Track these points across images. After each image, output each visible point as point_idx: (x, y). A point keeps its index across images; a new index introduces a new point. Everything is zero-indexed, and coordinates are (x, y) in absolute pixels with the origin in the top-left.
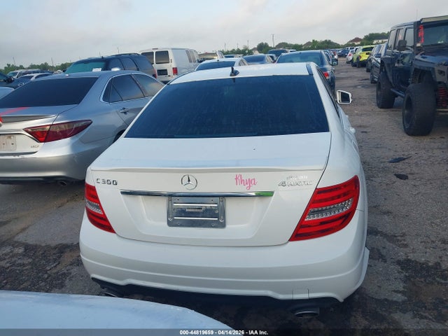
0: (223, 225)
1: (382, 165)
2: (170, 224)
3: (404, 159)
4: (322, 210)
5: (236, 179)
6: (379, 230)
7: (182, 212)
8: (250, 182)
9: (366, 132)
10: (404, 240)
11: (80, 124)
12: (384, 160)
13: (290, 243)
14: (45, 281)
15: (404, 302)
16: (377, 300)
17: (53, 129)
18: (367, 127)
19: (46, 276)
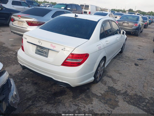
0: (47, 57)
1: (134, 60)
2: (36, 53)
3: (143, 60)
4: (73, 60)
5: (51, 45)
6: (112, 77)
7: (39, 51)
8: (54, 47)
9: (139, 48)
10: (117, 82)
11: (41, 23)
12: (136, 58)
13: (61, 66)
14: (15, 62)
15: (100, 96)
16: (93, 93)
17: (33, 23)
18: (142, 46)
19: (16, 61)
